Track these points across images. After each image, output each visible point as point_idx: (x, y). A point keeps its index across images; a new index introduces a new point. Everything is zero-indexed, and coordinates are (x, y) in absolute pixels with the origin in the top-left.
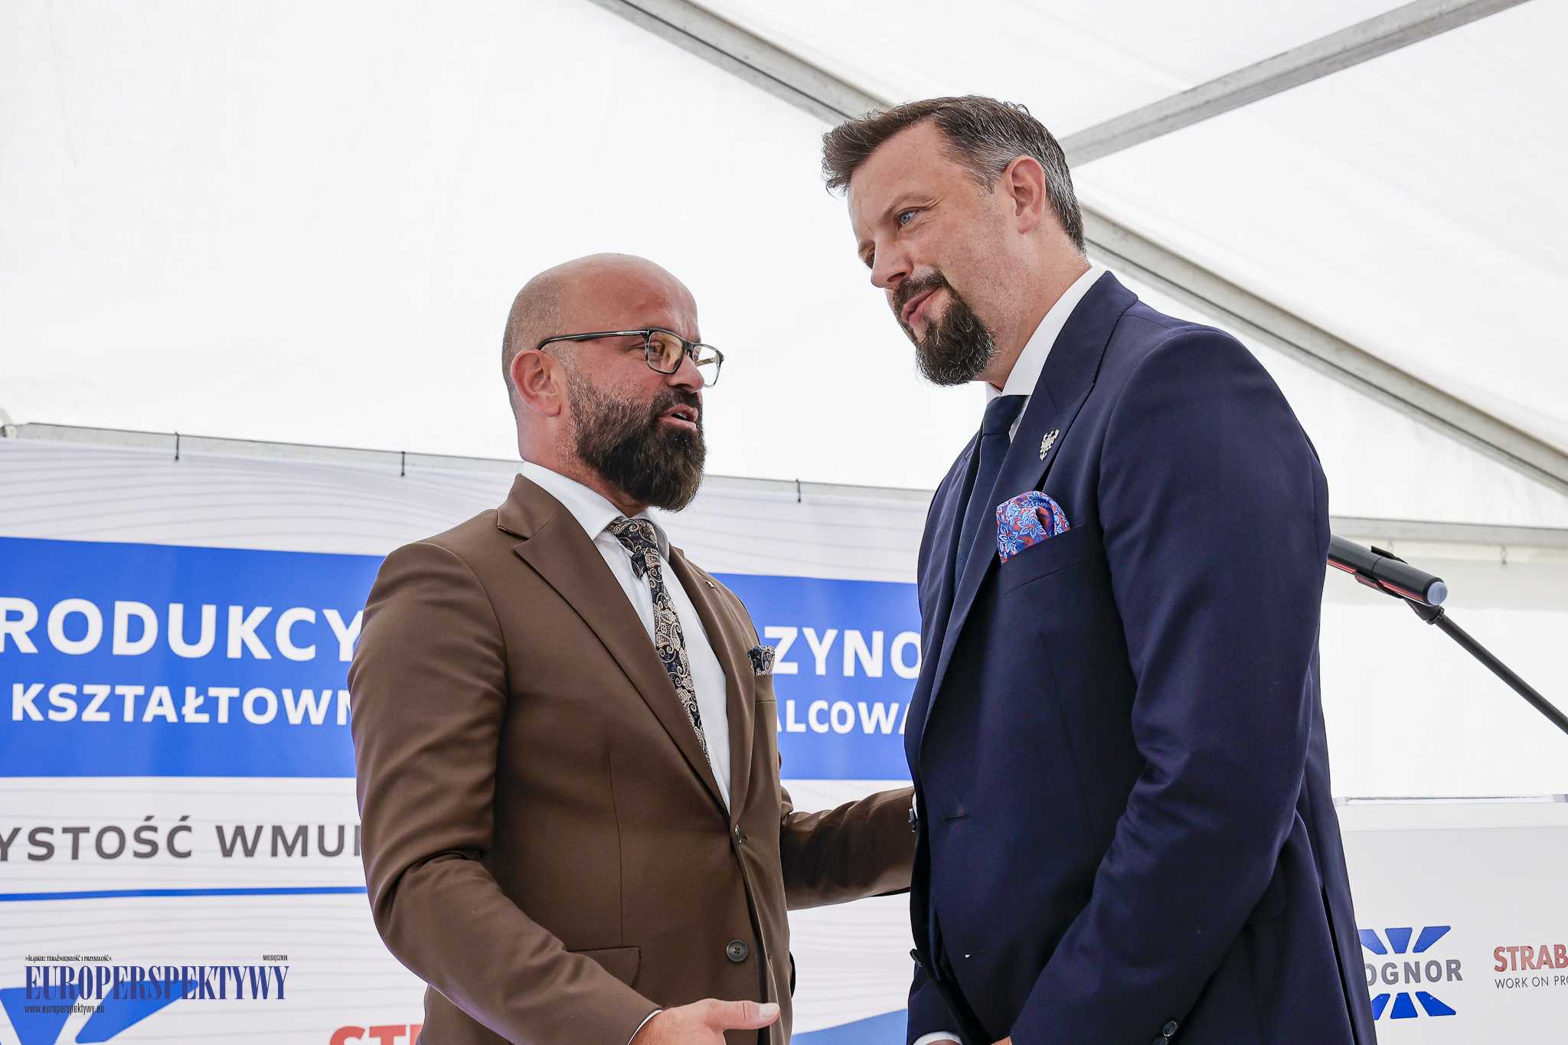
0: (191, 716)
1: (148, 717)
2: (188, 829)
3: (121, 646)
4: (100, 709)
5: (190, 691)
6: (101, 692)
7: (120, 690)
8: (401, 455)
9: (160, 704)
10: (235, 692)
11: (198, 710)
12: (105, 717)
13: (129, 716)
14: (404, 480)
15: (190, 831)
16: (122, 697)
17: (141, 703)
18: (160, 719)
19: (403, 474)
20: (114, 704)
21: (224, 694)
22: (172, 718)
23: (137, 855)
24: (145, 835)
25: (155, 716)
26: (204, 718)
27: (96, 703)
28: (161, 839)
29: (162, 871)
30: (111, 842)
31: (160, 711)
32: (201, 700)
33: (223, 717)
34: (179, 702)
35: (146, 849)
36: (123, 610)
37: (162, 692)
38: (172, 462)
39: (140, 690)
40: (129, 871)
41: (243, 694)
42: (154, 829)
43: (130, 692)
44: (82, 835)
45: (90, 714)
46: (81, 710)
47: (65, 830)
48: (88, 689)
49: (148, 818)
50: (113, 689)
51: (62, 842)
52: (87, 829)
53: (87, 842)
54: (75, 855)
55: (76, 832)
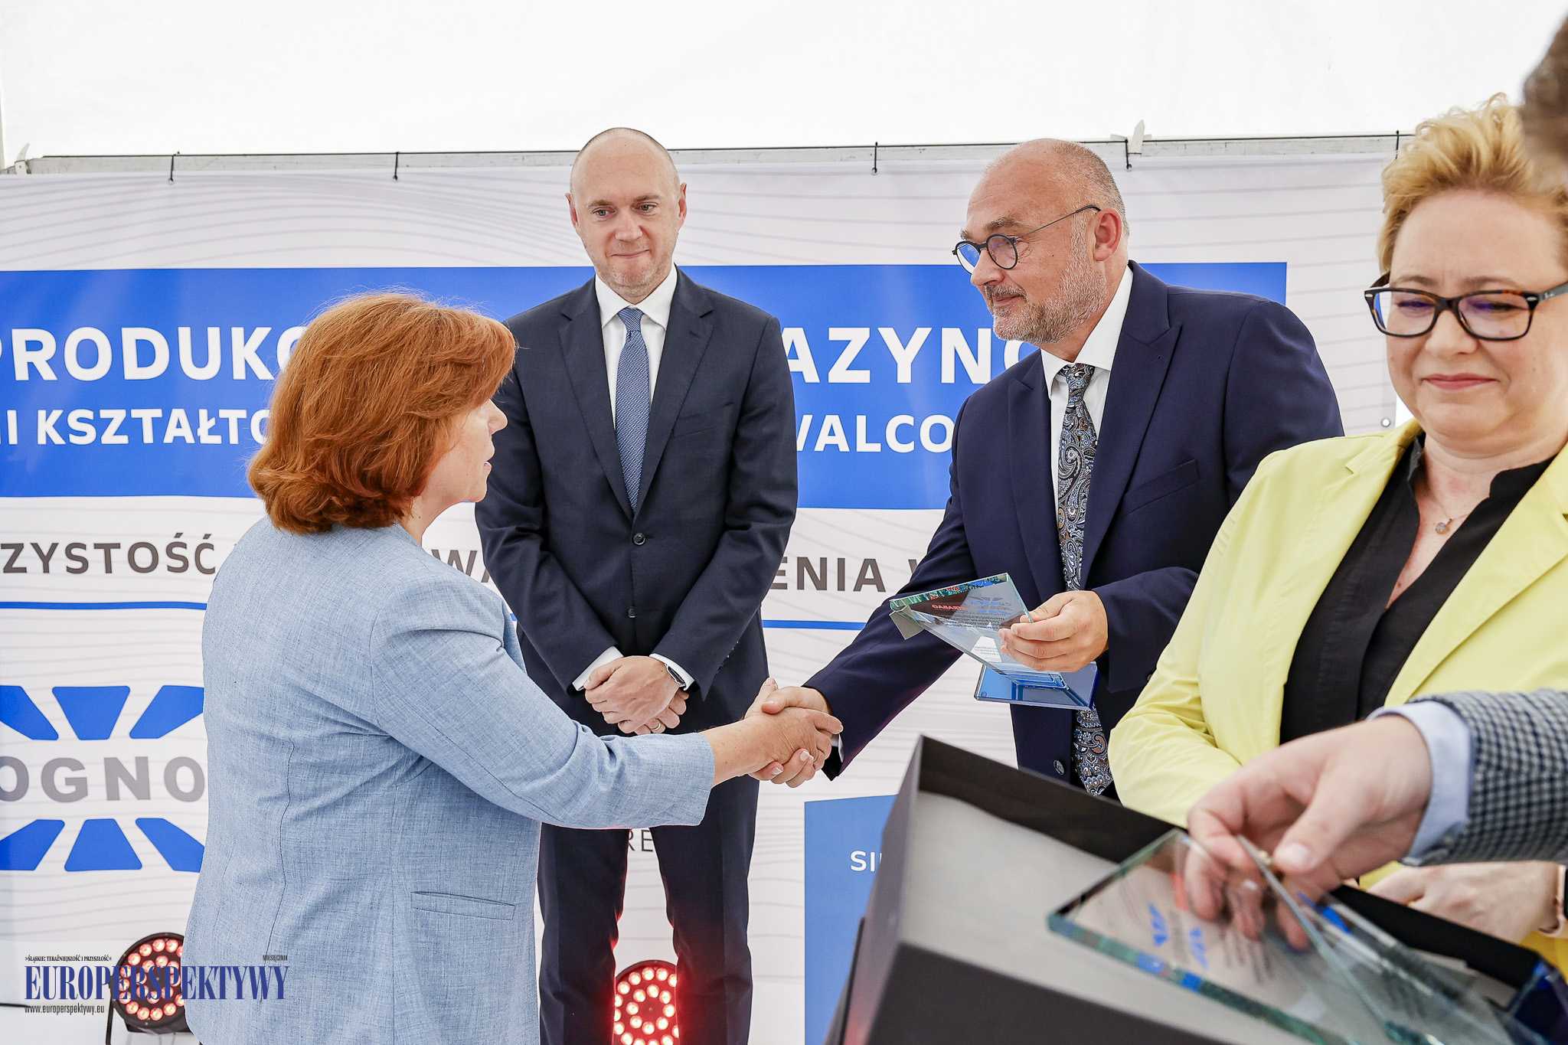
0: (206, 439)
1: (168, 439)
2: (211, 547)
3: (132, 371)
4: (119, 433)
5: (203, 414)
6: (118, 416)
7: (136, 413)
8: (395, 155)
9: (179, 426)
10: (243, 414)
11: (211, 432)
12: (124, 440)
13: (148, 438)
14: (398, 184)
15: (213, 549)
16: (139, 421)
17: (160, 425)
18: (178, 440)
19: (396, 177)
20: (131, 427)
21: (233, 415)
22: (190, 439)
23: (171, 569)
24: (176, 551)
25: (175, 437)
26: (217, 440)
27: (114, 426)
28: (189, 554)
29: (191, 585)
30: (143, 557)
31: (179, 433)
32: (213, 422)
33: (234, 439)
34: (194, 425)
35: (179, 564)
36: (130, 336)
37: (178, 414)
38: (167, 186)
39: (158, 413)
40: (162, 584)
41: (250, 416)
42: (184, 546)
43: (147, 416)
44: (113, 551)
45: (109, 438)
46: (100, 432)
47: (97, 546)
48: (105, 414)
49: (178, 535)
50: (129, 413)
51: (96, 557)
52: (117, 546)
53: (119, 557)
54: (109, 570)
55: (107, 548)
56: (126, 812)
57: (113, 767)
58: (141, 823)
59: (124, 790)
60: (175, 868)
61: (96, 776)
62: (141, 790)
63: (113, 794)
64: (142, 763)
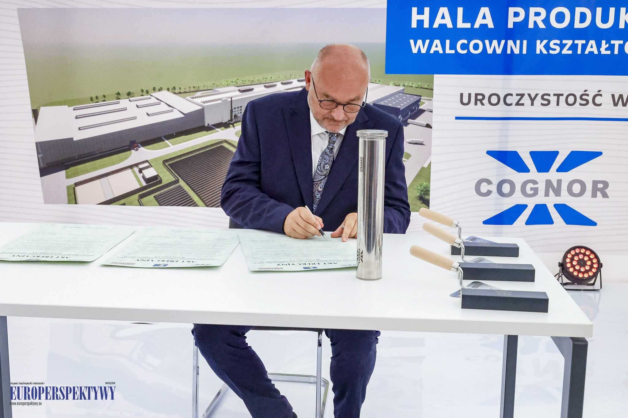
0: (603, 52)
1: (587, 52)
3: (577, 25)
4: (568, 49)
5: (604, 42)
6: (569, 43)
7: (576, 42)
9: (592, 47)
10: (621, 42)
11: (606, 49)
12: (570, 52)
13: (579, 52)
15: (602, 96)
16: (577, 44)
17: (584, 47)
18: (591, 53)
20: (574, 47)
21: (617, 43)
22: (596, 52)
23: (581, 104)
24: (584, 97)
25: (589, 52)
26: (609, 53)
27: (567, 47)
28: (590, 99)
29: (590, 111)
30: (571, 100)
31: (591, 50)
32: (608, 45)
33: (616, 52)
34: (599, 46)
35: (585, 102)
36: (579, 10)
37: (592, 43)
39: (584, 42)
40: (577, 111)
41: (624, 43)
42: (588, 95)
43: (580, 43)
44: (560, 97)
45: (565, 51)
46: (561, 50)
47: (555, 95)
48: (564, 42)
49: (586, 91)
50: (574, 42)
51: (553, 99)
52: (562, 95)
53: (563, 99)
54: (558, 104)
55: (558, 96)
56: (550, 202)
57: (549, 183)
58: (556, 206)
59: (551, 192)
60: (567, 224)
61: (542, 187)
62: (558, 193)
63: (547, 194)
64: (559, 182)
